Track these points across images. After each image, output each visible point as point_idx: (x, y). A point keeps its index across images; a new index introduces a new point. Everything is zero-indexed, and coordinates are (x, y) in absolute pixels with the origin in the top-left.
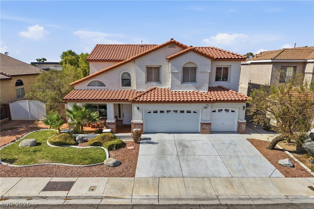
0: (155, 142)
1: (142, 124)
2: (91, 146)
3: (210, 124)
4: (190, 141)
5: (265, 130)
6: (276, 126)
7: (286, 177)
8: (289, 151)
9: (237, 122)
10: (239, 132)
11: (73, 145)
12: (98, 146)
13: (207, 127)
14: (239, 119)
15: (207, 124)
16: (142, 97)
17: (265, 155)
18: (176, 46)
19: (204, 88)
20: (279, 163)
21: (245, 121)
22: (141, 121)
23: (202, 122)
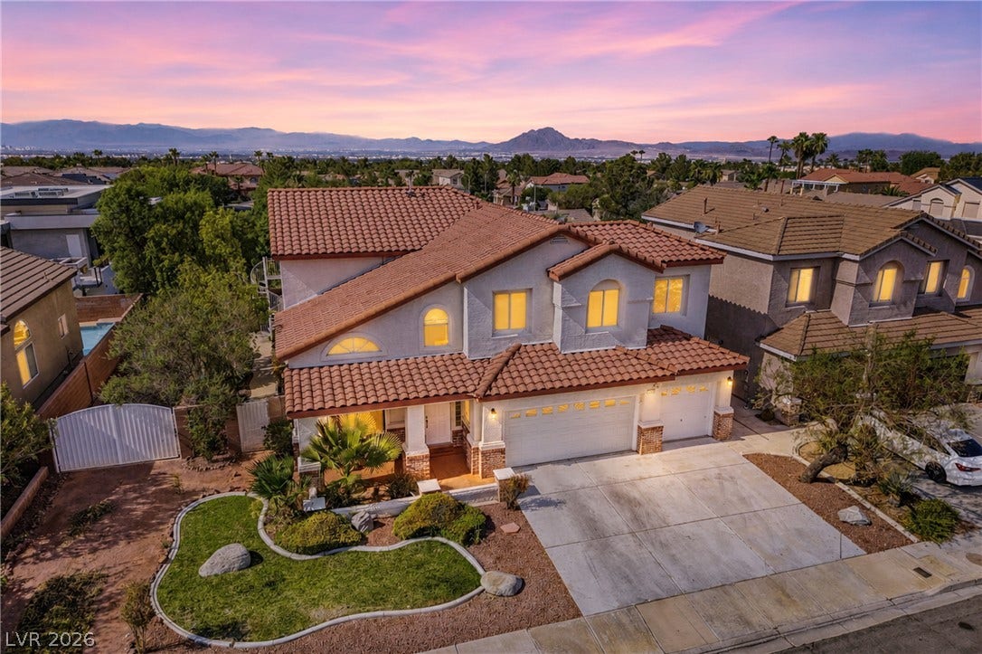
0: (554, 497)
1: (502, 451)
2: (407, 539)
3: (659, 429)
4: (632, 483)
5: (764, 420)
6: (789, 410)
7: (869, 552)
8: (844, 482)
9: (712, 414)
10: (718, 434)
11: (357, 545)
12: (428, 535)
13: (655, 438)
14: (717, 406)
15: (653, 429)
16: (500, 382)
17: (806, 500)
18: (569, 239)
19: (638, 339)
20: (841, 519)
21: (732, 411)
22: (500, 444)
23: (643, 427)
